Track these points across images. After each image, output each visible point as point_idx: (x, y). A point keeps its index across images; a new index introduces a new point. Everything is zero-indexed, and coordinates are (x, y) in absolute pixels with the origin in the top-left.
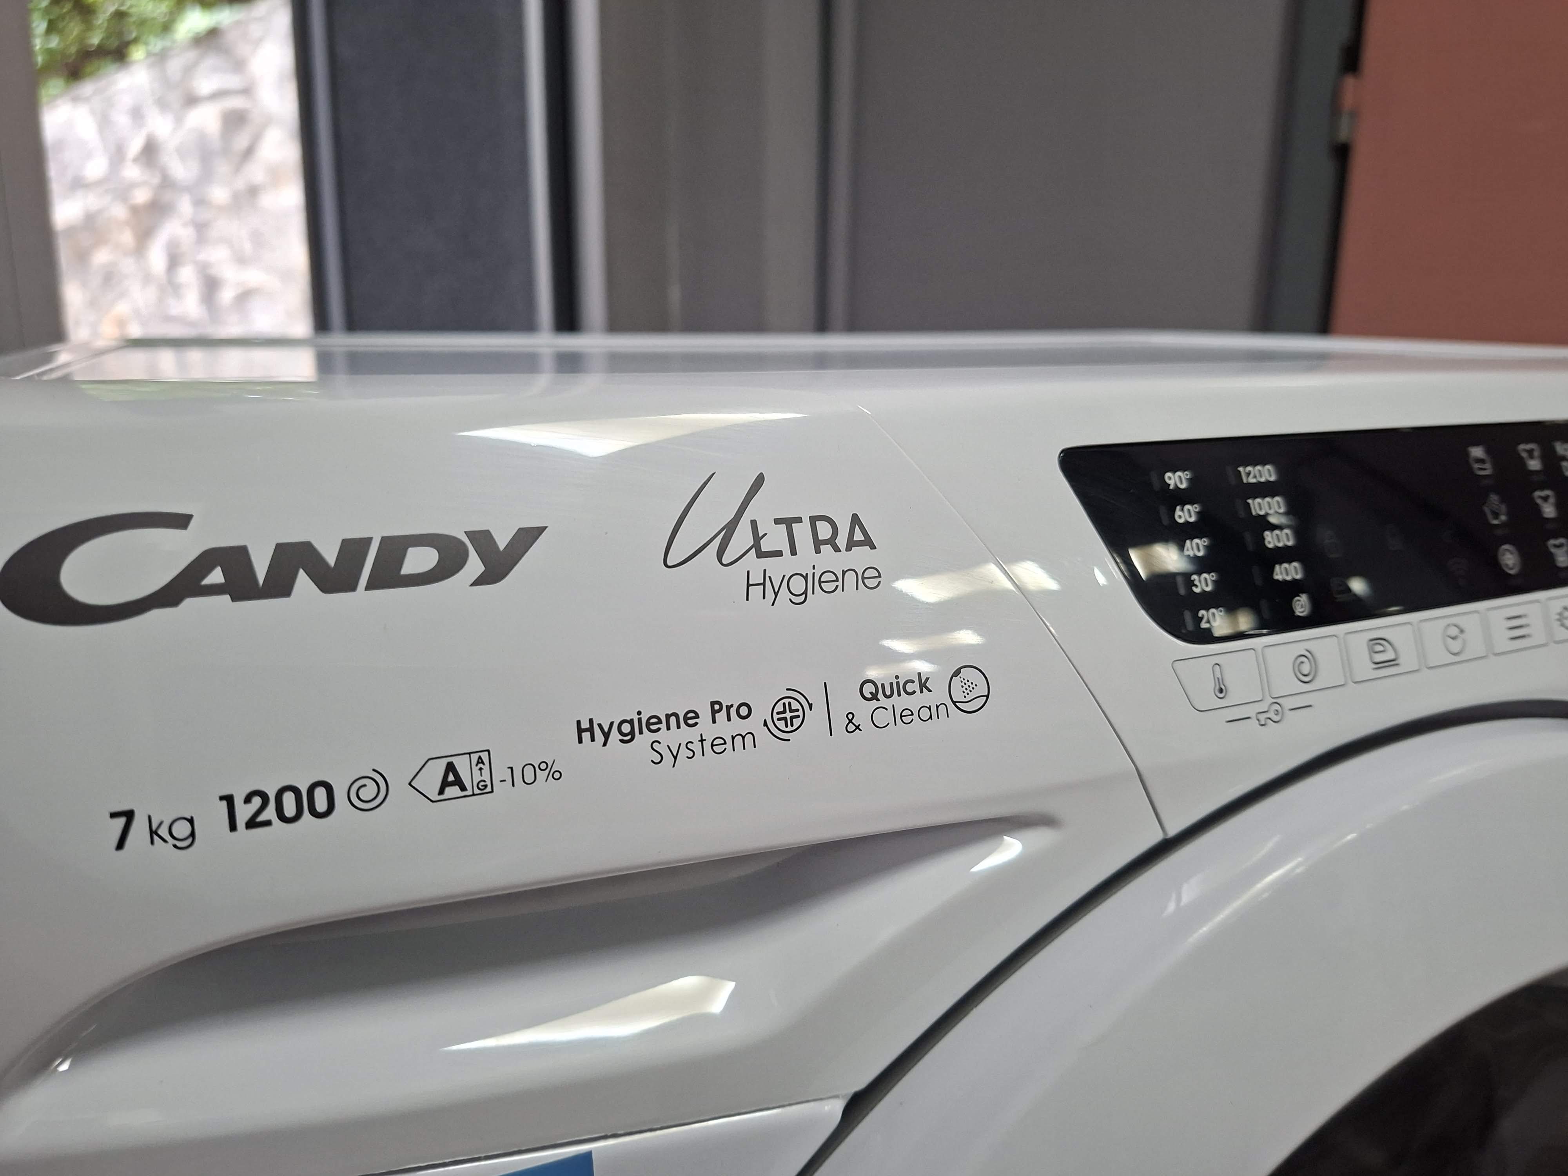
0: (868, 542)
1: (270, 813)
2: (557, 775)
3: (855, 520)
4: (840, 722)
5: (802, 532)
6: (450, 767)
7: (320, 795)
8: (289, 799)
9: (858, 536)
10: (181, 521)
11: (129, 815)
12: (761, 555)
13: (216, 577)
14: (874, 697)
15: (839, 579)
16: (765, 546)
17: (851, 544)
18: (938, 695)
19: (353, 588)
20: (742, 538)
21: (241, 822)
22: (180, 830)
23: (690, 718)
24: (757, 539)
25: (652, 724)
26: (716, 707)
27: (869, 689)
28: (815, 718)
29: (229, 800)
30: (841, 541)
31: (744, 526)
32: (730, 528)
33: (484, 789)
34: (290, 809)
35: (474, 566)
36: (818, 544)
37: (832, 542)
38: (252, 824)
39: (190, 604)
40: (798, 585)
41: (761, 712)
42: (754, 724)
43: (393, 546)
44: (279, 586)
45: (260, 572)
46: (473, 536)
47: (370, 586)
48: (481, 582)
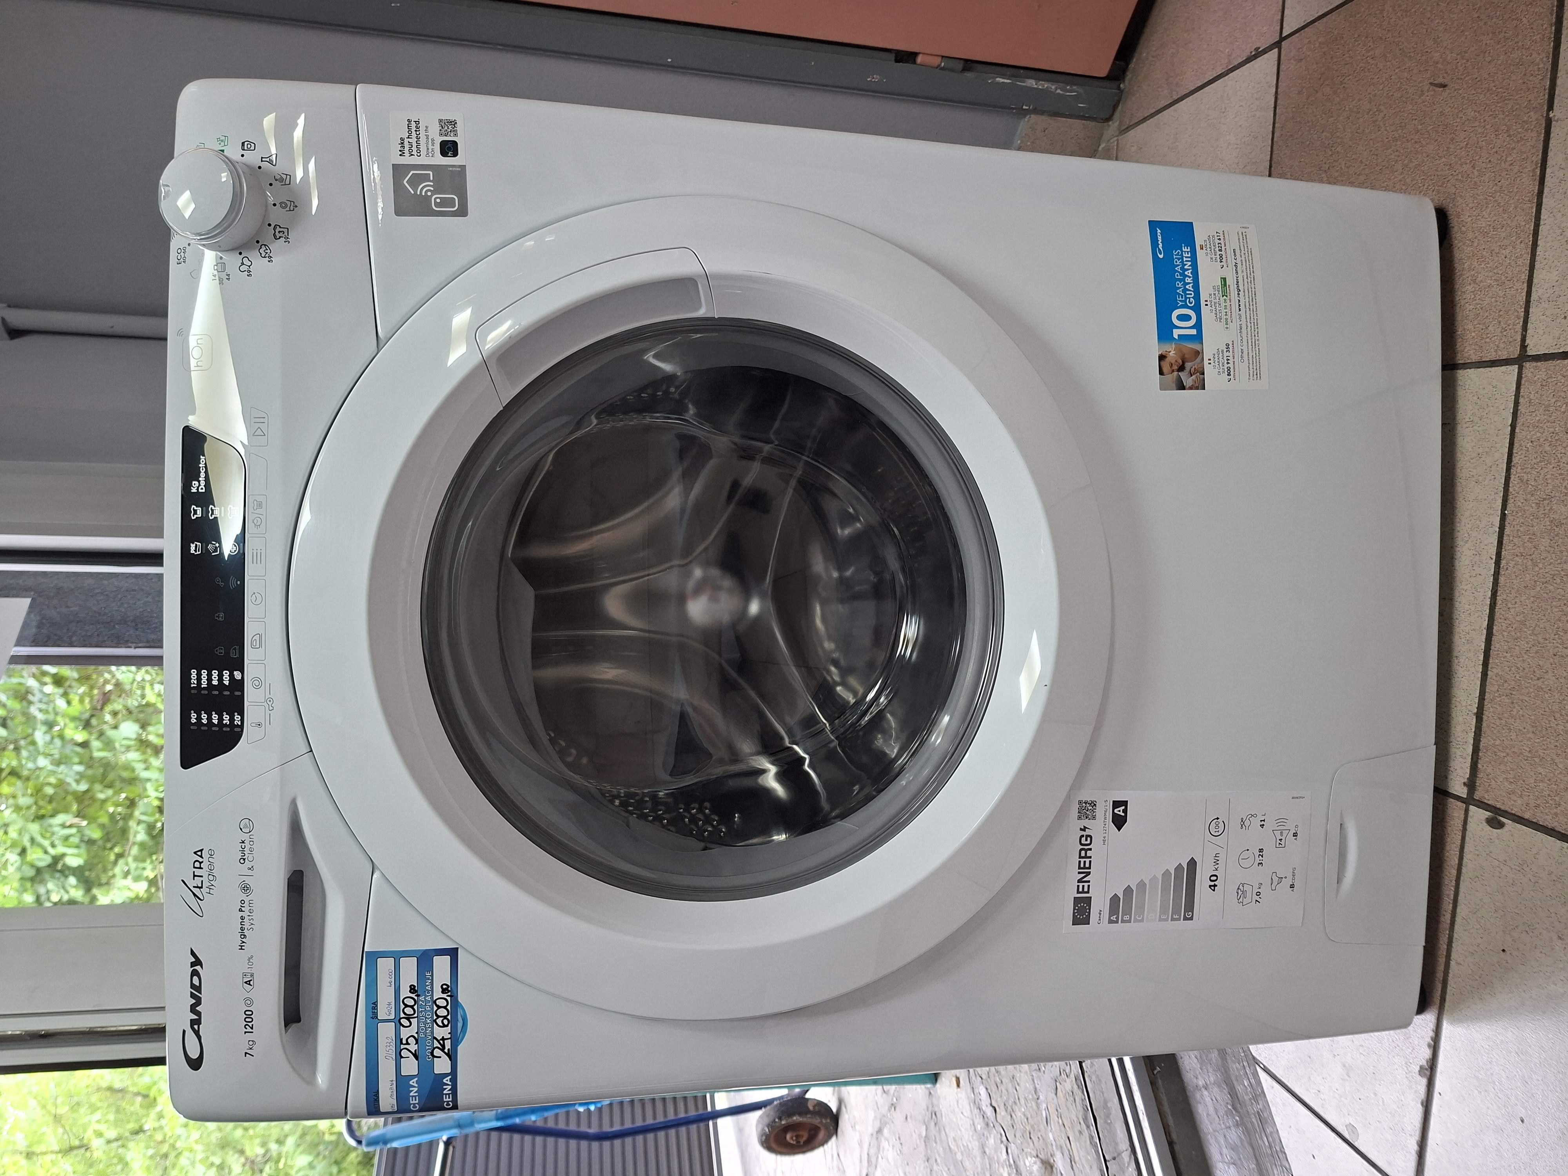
0: (201, 851)
1: (250, 1024)
2: (252, 956)
3: (195, 853)
4: (250, 872)
5: (198, 872)
6: (246, 983)
7: (247, 1013)
8: (247, 1020)
9: (199, 853)
10: (184, 1032)
11: (246, 1053)
12: (202, 887)
13: (196, 1027)
14: (244, 859)
15: (211, 864)
16: (200, 885)
17: (201, 856)
18: (246, 837)
19: (201, 998)
21: (251, 1030)
22: (251, 1043)
23: (242, 918)
24: (197, 887)
25: (242, 929)
26: (241, 910)
27: (242, 861)
28: (248, 880)
29: (245, 1032)
30: (201, 860)
31: (194, 890)
32: (195, 895)
33: (252, 975)
34: (250, 1020)
35: (198, 968)
36: (200, 868)
37: (201, 863)
38: (252, 1028)
39: (201, 1034)
40: (211, 878)
41: (243, 896)
42: (247, 900)
43: (193, 986)
44: (199, 1014)
45: (196, 1017)
46: (191, 967)
47: (201, 994)
48: (202, 967)
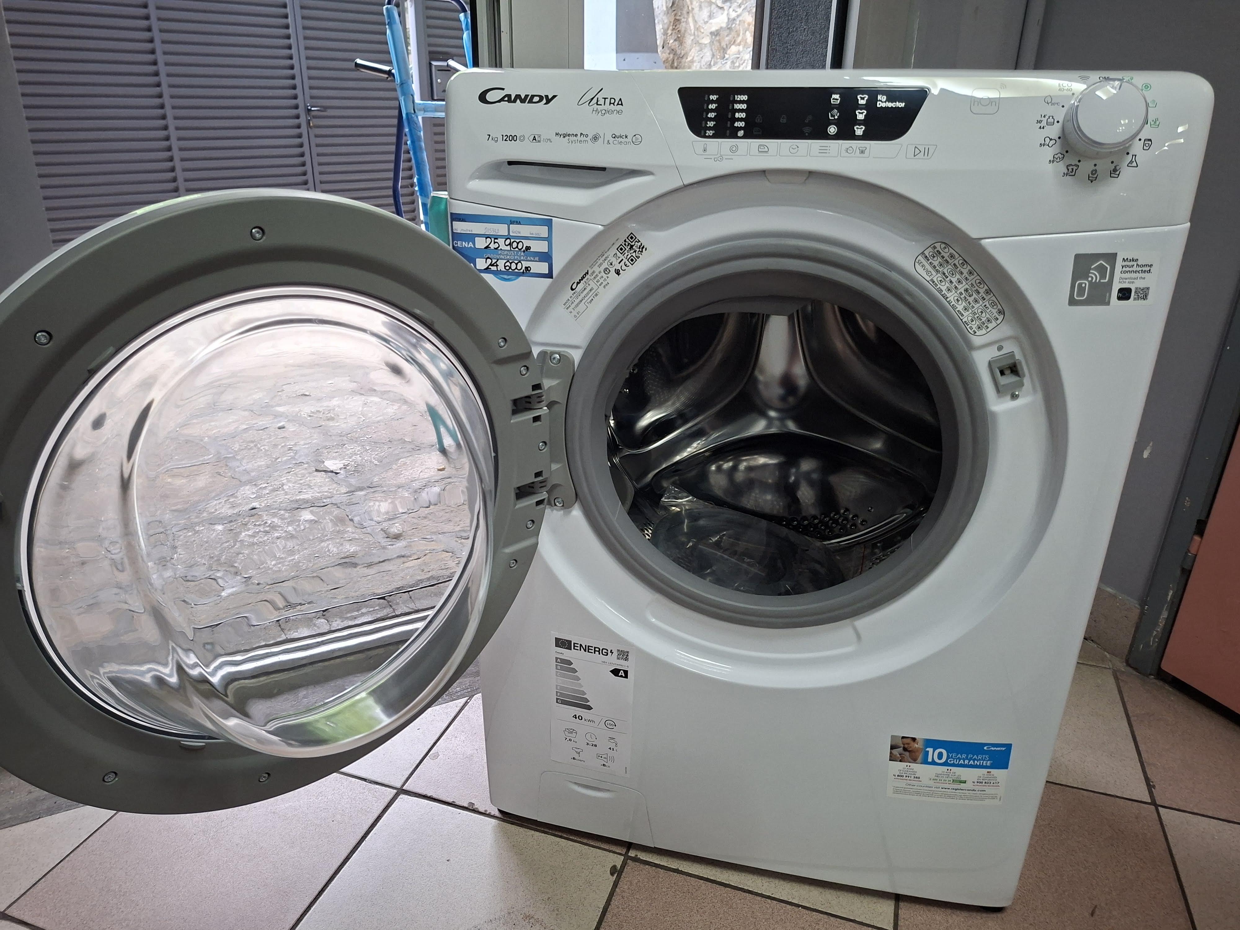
0: (622, 104)
1: (508, 139)
2: (551, 142)
3: (620, 100)
4: (606, 142)
5: (608, 101)
6: (535, 137)
7: (515, 137)
8: (511, 137)
9: (620, 103)
10: (503, 89)
11: (489, 135)
12: (597, 104)
13: (506, 99)
14: (615, 138)
15: (613, 112)
16: (599, 103)
17: (618, 104)
18: (629, 139)
19: (525, 103)
20: (595, 100)
21: (504, 139)
22: (496, 139)
23: (576, 135)
24: (597, 101)
25: (569, 135)
26: (581, 134)
27: (614, 136)
28: (601, 140)
29: (503, 135)
30: (616, 104)
31: (596, 99)
32: (592, 99)
33: (539, 141)
34: (511, 139)
35: (544, 101)
36: (610, 103)
37: (613, 104)
38: (505, 140)
39: (502, 102)
40: (603, 112)
41: (590, 137)
42: (588, 139)
43: (533, 96)
44: (515, 101)
45: (513, 99)
46: (545, 96)
47: (528, 103)
48: (545, 104)
